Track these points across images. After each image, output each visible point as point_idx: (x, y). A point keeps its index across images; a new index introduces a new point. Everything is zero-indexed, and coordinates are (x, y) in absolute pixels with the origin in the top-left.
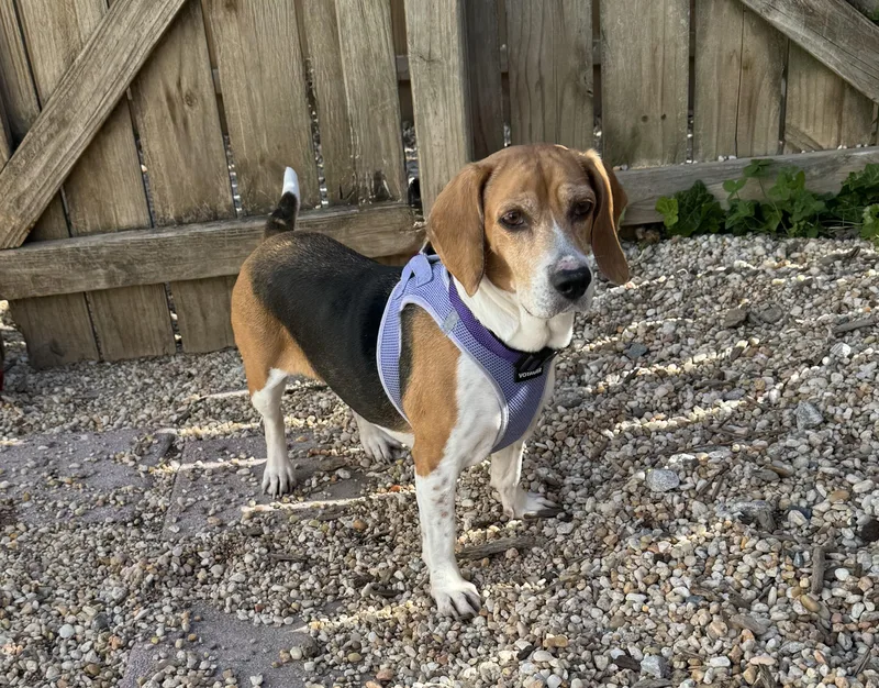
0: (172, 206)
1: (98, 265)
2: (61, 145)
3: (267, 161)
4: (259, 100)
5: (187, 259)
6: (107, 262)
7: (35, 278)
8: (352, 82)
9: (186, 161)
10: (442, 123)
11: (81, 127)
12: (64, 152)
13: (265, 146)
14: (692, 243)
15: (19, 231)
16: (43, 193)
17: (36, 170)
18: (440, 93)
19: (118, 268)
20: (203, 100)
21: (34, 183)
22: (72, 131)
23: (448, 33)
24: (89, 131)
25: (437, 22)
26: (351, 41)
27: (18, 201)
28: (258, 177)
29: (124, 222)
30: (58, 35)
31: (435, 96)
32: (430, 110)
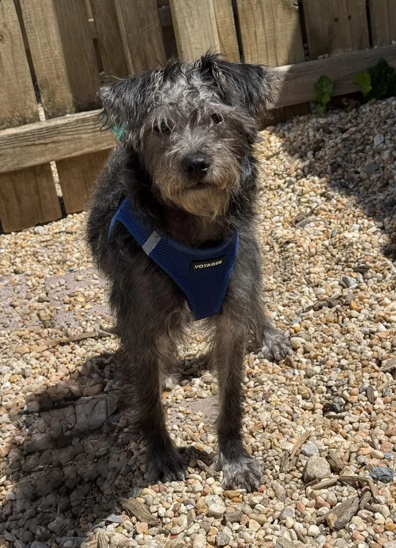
5: (6, 155)
8: (125, 12)
10: (198, 33)
14: (384, 103)
18: (195, 12)
28: (56, 89)
31: (191, 15)
32: (188, 25)
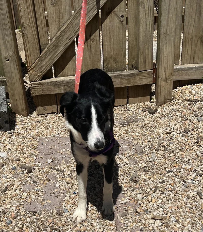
0: (84, 69)
1: (62, 86)
2: (56, 53)
3: (113, 57)
4: (112, 40)
6: (65, 85)
7: (43, 90)
9: (89, 57)
10: (167, 51)
11: (62, 48)
12: (56, 54)
13: (112, 53)
15: (40, 76)
16: (48, 66)
17: (47, 60)
18: (168, 43)
19: (68, 87)
20: (96, 40)
21: (46, 63)
22: (59, 49)
23: (172, 27)
24: (64, 49)
25: (169, 24)
26: (142, 26)
27: (41, 68)
28: (109, 62)
29: (69, 74)
30: (57, 21)
31: (166, 44)
32: (164, 47)
